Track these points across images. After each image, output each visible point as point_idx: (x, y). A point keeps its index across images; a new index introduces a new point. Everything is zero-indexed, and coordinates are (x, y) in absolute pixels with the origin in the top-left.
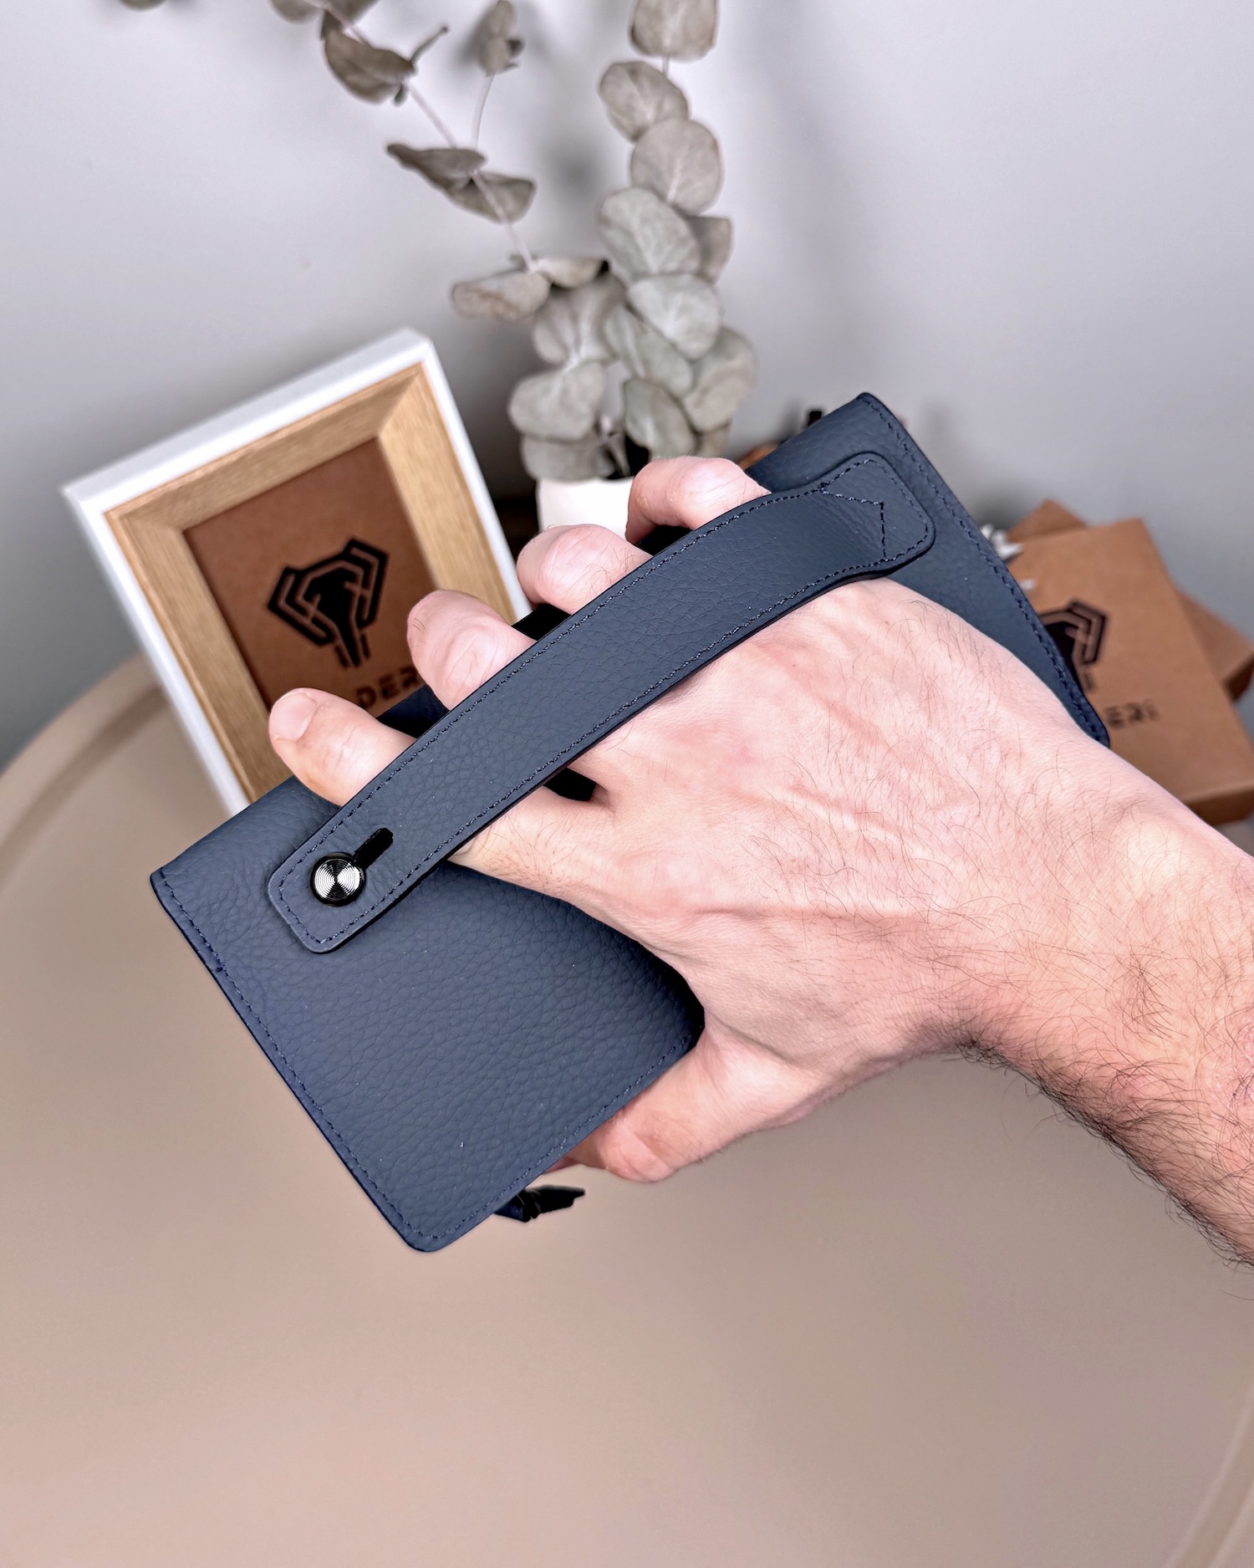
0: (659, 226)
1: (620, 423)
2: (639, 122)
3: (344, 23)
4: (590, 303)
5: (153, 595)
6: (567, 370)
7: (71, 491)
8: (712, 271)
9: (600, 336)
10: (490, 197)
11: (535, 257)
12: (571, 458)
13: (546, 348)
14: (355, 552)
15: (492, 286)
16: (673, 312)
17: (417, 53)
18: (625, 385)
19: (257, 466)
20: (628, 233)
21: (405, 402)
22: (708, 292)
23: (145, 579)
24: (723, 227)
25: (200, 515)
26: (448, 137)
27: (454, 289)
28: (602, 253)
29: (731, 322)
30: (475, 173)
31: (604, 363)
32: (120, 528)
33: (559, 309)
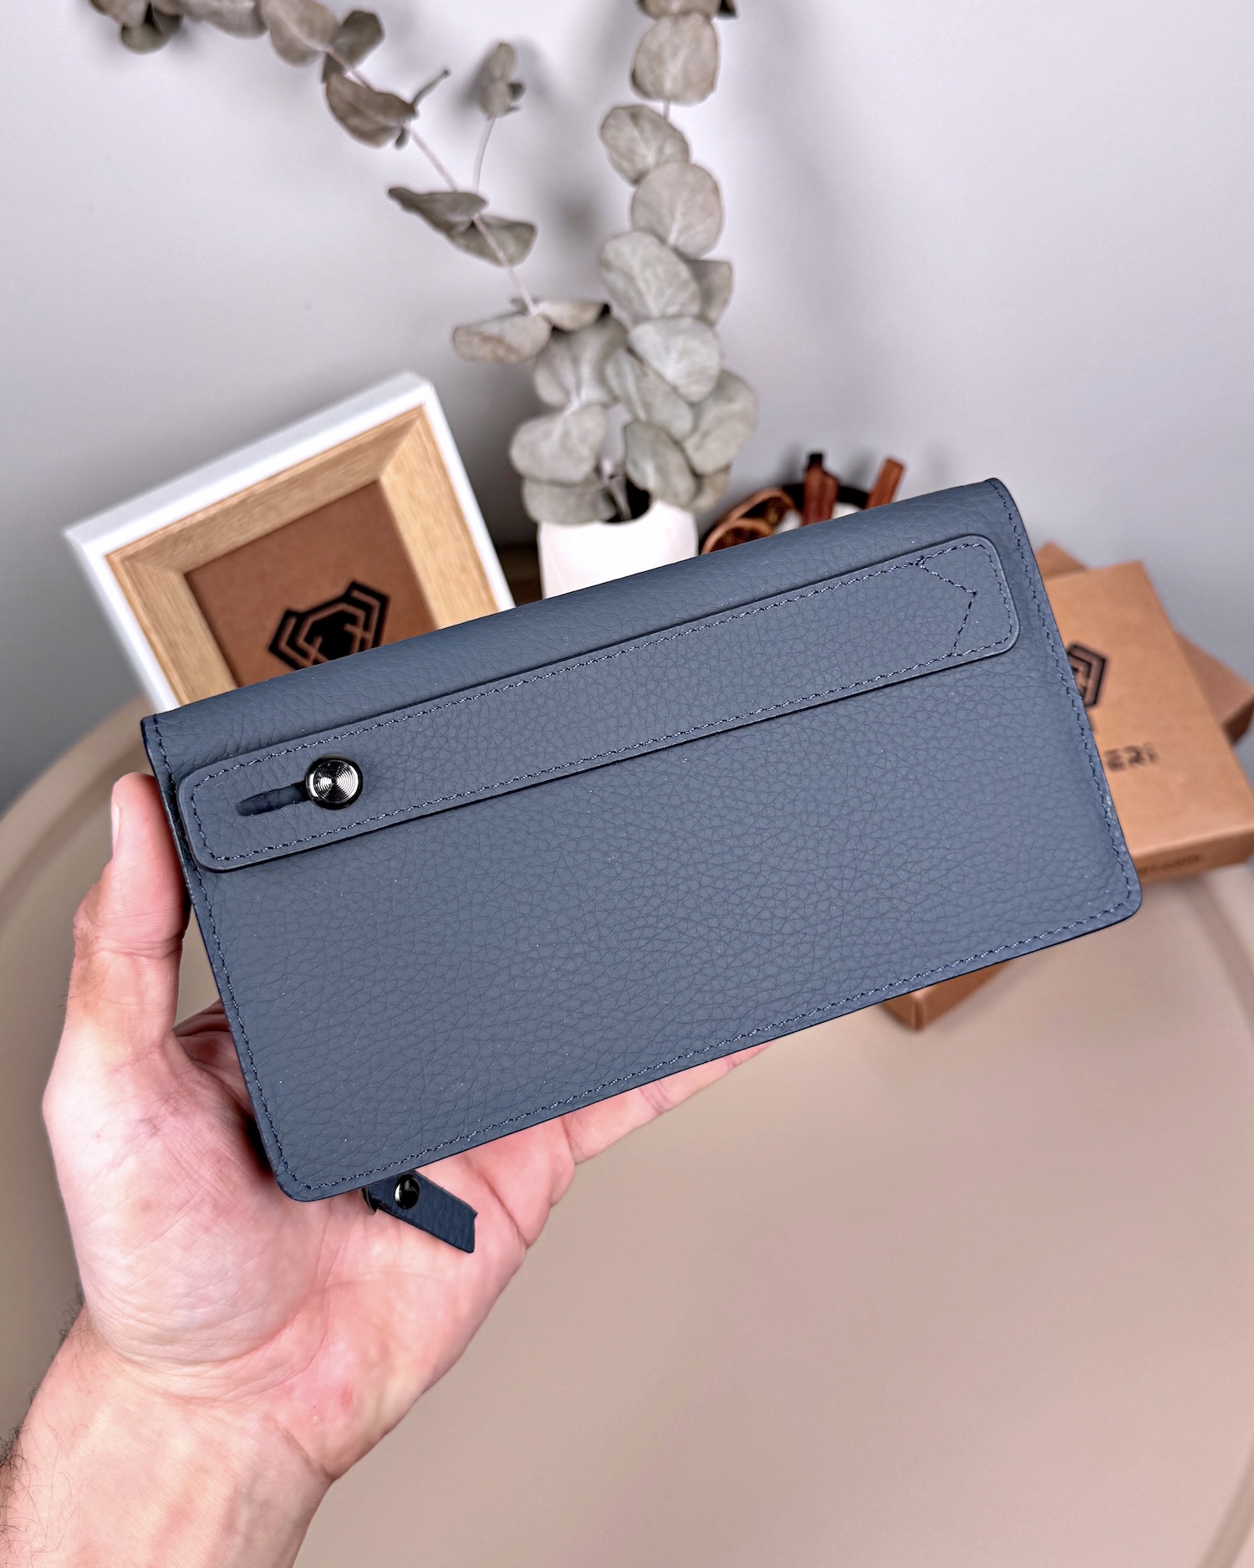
0: (660, 270)
1: (621, 466)
2: (640, 166)
3: (346, 66)
4: (591, 346)
5: (154, 638)
6: (567, 413)
7: (72, 534)
8: (713, 314)
9: (601, 379)
10: (492, 241)
11: (536, 301)
12: (572, 501)
13: (547, 391)
14: (356, 594)
15: (493, 329)
16: (674, 355)
17: (418, 96)
18: (626, 428)
19: (258, 509)
20: (630, 278)
21: (406, 445)
22: (708, 335)
23: (147, 622)
24: (724, 270)
25: (202, 558)
26: (449, 180)
27: (456, 330)
28: (604, 296)
29: (732, 366)
30: (476, 217)
31: (605, 406)
32: (121, 570)
33: (559, 351)
